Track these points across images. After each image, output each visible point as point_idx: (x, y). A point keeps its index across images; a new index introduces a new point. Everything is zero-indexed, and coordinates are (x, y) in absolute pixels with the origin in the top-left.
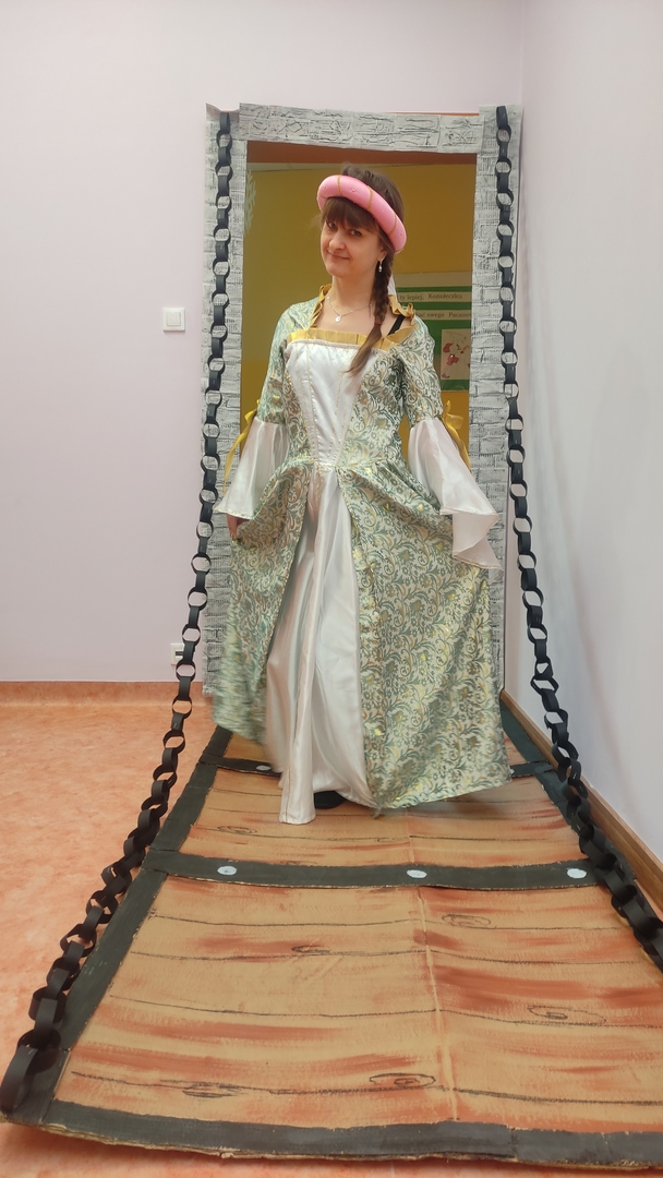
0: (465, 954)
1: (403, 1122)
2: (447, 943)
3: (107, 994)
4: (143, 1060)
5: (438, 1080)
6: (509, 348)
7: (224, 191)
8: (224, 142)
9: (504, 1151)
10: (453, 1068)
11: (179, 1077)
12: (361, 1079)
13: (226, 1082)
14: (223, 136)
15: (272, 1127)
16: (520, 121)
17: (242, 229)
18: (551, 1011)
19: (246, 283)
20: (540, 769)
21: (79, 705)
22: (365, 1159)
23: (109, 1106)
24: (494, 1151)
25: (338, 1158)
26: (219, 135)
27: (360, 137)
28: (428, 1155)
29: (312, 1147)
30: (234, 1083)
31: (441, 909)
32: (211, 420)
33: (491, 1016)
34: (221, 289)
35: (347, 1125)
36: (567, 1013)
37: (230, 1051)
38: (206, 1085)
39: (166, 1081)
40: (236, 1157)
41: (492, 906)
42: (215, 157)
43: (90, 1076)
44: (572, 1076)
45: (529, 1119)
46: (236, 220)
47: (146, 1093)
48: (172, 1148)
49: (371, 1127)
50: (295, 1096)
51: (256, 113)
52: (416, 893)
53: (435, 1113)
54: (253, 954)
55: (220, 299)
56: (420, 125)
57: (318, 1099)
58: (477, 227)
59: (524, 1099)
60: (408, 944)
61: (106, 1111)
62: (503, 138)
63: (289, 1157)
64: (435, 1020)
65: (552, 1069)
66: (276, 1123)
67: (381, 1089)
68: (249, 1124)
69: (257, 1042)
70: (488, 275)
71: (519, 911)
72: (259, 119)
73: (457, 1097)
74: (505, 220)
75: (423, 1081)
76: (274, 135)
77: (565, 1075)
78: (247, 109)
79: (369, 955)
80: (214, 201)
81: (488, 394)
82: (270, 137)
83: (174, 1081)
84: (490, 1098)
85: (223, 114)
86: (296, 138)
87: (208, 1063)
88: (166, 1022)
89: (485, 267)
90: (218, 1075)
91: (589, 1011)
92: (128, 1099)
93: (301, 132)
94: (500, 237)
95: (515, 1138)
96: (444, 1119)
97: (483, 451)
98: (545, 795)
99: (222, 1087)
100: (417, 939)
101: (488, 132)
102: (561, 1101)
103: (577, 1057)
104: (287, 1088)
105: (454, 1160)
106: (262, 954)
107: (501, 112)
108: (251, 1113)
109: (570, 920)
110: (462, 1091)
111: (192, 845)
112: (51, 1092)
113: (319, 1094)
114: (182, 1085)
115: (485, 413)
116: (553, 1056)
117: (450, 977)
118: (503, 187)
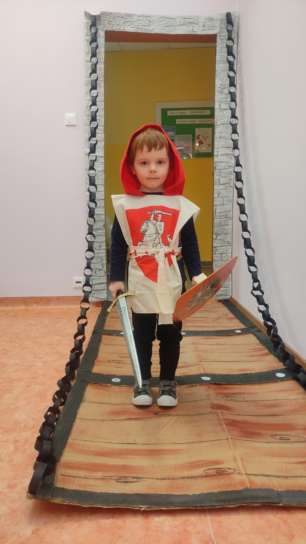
0: (236, 413)
1: (224, 490)
2: (227, 408)
3: (70, 438)
4: (93, 468)
5: (237, 470)
6: (235, 131)
7: (94, 55)
8: (93, 30)
9: (275, 501)
10: (243, 465)
11: (112, 475)
12: (200, 471)
13: (135, 475)
14: (93, 28)
15: (162, 495)
16: (237, 20)
17: (103, 74)
18: (282, 436)
19: (106, 101)
20: (253, 330)
21: (30, 308)
22: (210, 508)
23: (81, 489)
24: (271, 501)
25: (196, 508)
26: (91, 27)
27: (160, 28)
28: (240, 505)
29: (184, 503)
30: (139, 476)
31: (221, 394)
32: (92, 168)
33: (255, 440)
34: (94, 103)
35: (198, 493)
36: (289, 437)
37: (135, 461)
38: (126, 477)
39: (106, 477)
40: (147, 510)
41: (244, 392)
42: (89, 38)
43: (69, 476)
44: (298, 465)
45: (283, 486)
46: (100, 70)
47: (98, 483)
48: (116, 507)
49: (210, 493)
50: (169, 480)
51: (109, 16)
52: (207, 387)
53: (239, 485)
54: (136, 417)
55: (94, 108)
56: (189, 21)
57: (181, 481)
58: (217, 73)
59: (279, 477)
60: (209, 410)
61: (80, 491)
62: (229, 29)
63: (173, 508)
64: (229, 443)
65: (288, 463)
66: (163, 493)
67: (210, 476)
68: (150, 494)
69: (146, 457)
70: (222, 96)
71: (256, 393)
72: (111, 20)
73: (248, 477)
74: (231, 68)
75: (230, 471)
76: (118, 27)
77: (295, 465)
78: (104, 14)
79: (191, 415)
80: (90, 60)
81: (223, 155)
82: (116, 28)
83: (110, 476)
84: (263, 477)
85: (92, 16)
86: (129, 29)
87: (124, 467)
88: (100, 449)
89: (221, 92)
90: (131, 473)
91: (299, 436)
92: (90, 485)
93: (131, 26)
94: (229, 77)
95: (279, 494)
96: (244, 488)
97: (221, 183)
98: (258, 342)
99: (133, 478)
100: (212, 407)
101: (222, 26)
102: (296, 477)
103: (299, 457)
104: (165, 477)
105: (252, 506)
106: (140, 417)
107: (228, 15)
108: (150, 489)
109: (282, 396)
110: (249, 475)
111: (97, 369)
112: (52, 484)
113: (181, 479)
114: (114, 478)
115: (222, 164)
116: (287, 457)
117: (232, 424)
118: (230, 52)
